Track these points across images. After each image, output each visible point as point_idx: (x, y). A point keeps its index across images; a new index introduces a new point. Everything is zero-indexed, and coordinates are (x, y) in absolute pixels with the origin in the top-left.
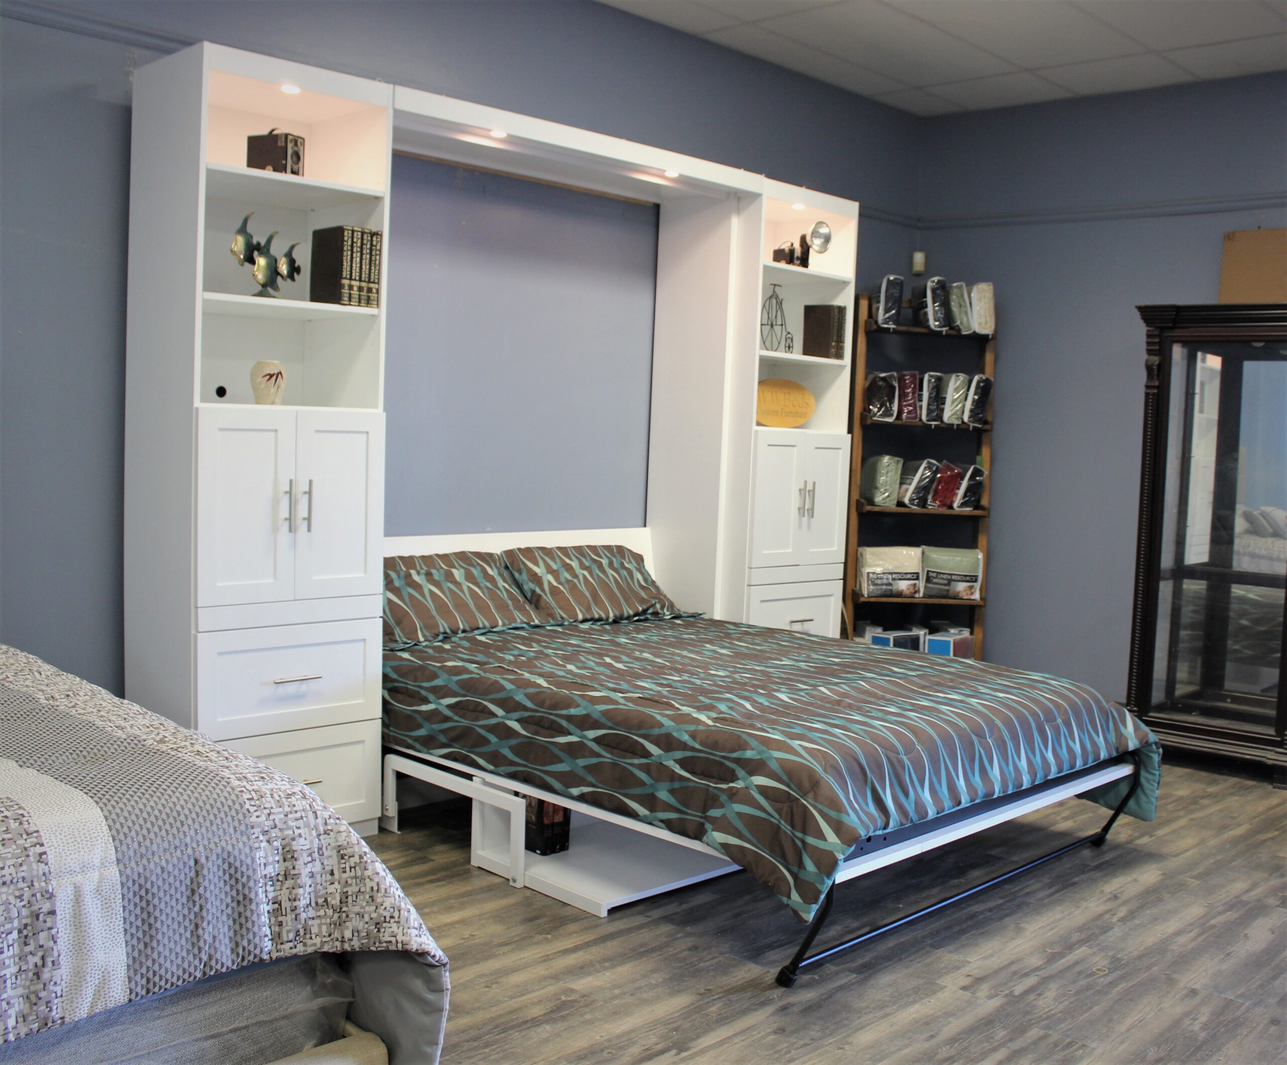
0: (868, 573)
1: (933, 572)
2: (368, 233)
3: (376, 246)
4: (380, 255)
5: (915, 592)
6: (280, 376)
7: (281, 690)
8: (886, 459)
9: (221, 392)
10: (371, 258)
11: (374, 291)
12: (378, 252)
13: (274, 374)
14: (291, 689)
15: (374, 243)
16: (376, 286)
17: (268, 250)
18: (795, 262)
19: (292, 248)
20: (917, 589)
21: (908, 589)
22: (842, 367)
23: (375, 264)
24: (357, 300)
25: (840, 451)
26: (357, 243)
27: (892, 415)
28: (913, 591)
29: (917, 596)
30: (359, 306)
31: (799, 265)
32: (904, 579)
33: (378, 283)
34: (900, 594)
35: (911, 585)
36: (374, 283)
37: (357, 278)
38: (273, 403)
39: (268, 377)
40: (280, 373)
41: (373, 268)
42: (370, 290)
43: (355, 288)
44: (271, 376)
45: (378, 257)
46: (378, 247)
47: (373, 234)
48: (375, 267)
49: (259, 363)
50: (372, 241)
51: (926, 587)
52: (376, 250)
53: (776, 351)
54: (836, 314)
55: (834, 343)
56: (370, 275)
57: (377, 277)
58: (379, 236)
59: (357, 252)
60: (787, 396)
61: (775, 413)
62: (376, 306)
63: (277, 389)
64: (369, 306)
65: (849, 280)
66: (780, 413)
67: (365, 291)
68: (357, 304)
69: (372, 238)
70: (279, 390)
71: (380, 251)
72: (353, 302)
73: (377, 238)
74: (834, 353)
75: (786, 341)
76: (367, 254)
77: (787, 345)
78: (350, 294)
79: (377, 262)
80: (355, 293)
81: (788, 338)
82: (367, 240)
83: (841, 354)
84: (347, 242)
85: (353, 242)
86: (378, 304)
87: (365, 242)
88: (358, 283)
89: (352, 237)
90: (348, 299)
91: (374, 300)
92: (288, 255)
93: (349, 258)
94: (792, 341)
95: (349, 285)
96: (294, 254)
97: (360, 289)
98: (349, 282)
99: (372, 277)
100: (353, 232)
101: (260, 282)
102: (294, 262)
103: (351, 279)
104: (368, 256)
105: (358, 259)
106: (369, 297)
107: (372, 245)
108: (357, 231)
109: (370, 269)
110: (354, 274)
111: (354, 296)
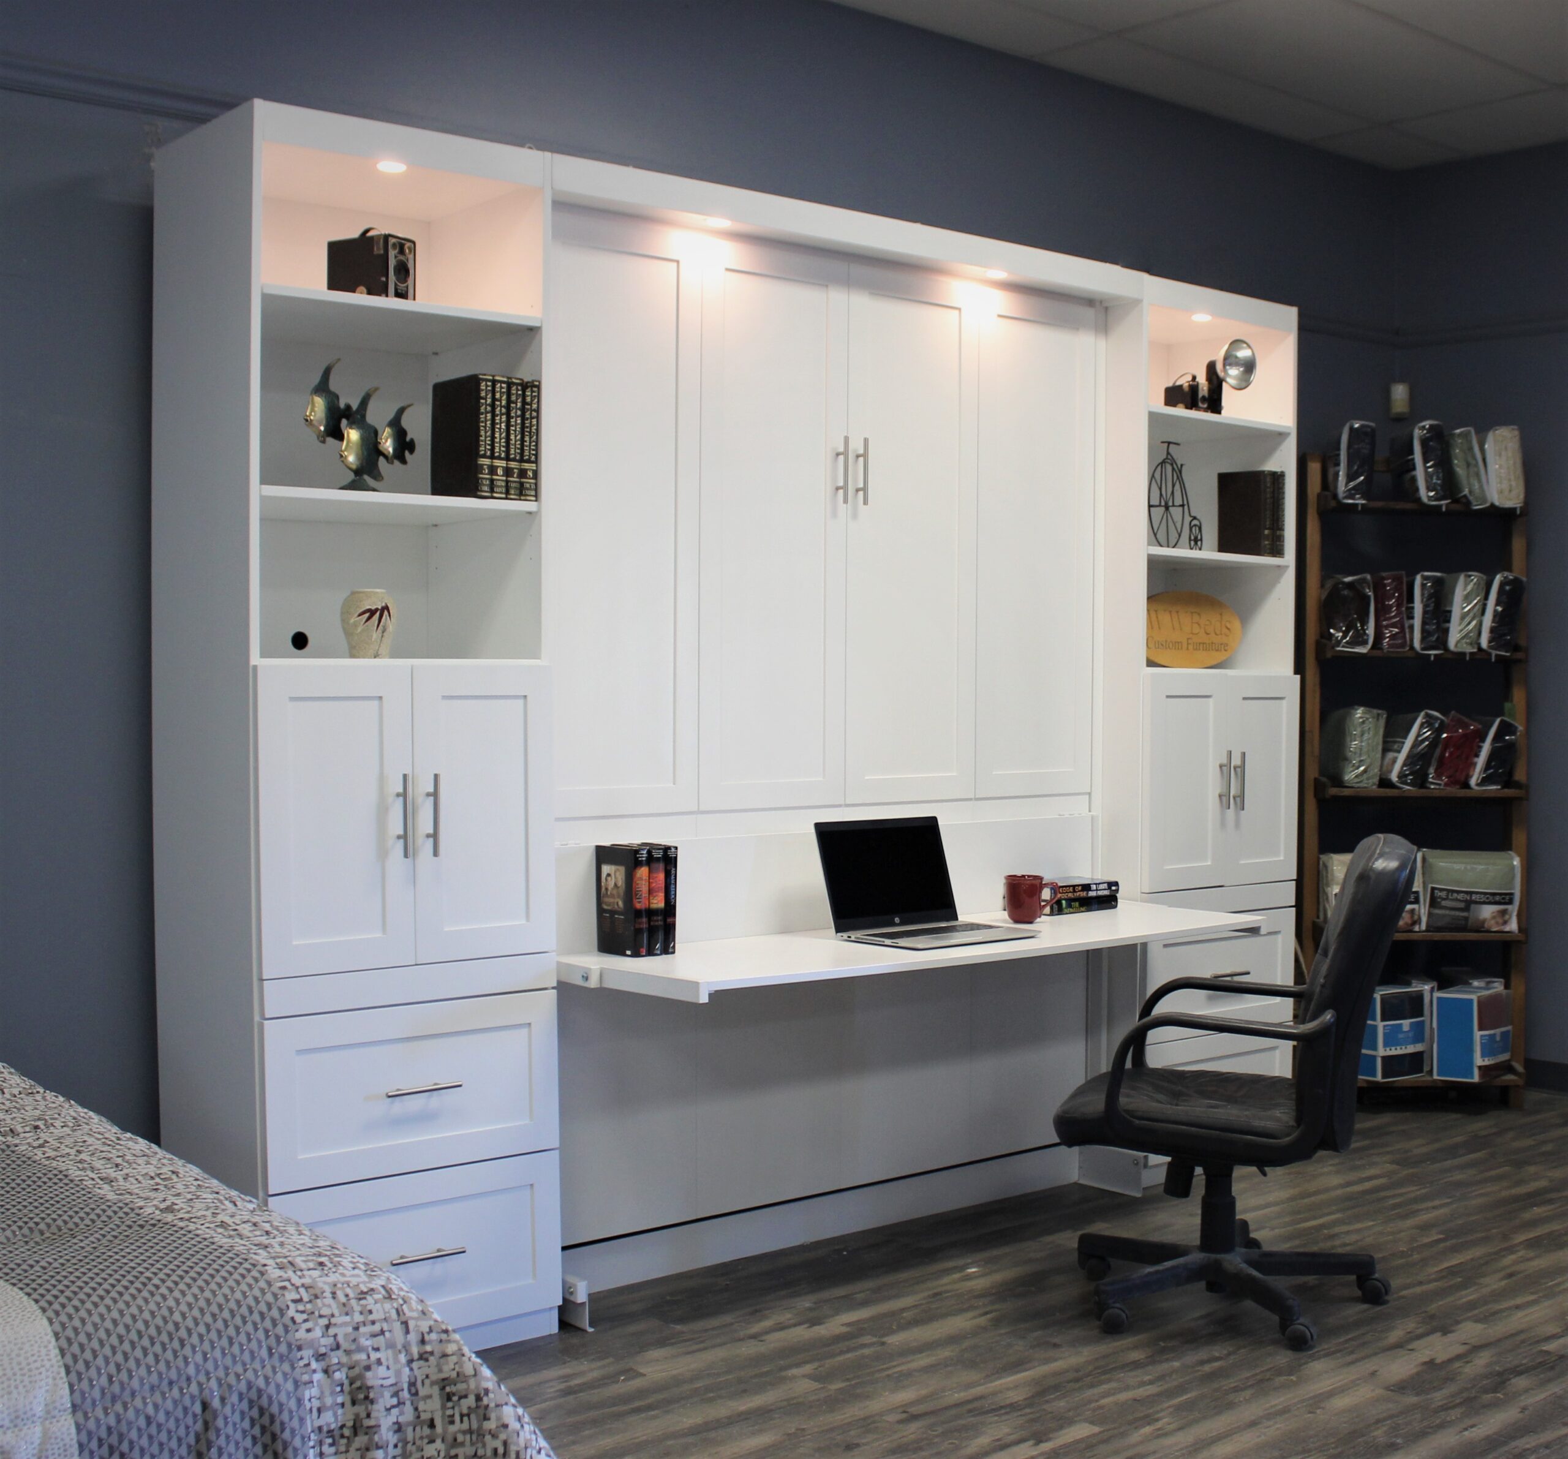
1: (1441, 890)
2: (517, 384)
3: (531, 404)
4: (538, 418)
5: (1414, 923)
6: (386, 612)
8: (1359, 713)
9: (300, 641)
10: (523, 423)
11: (530, 474)
12: (534, 414)
13: (377, 610)
15: (528, 399)
16: (533, 466)
17: (364, 416)
18: (1200, 405)
19: (401, 411)
20: (1416, 917)
22: (1281, 569)
23: (530, 432)
24: (504, 490)
25: (1284, 702)
26: (500, 401)
27: (1365, 642)
28: (1409, 922)
29: (1417, 928)
30: (506, 498)
31: (1206, 410)
33: (536, 462)
36: (529, 461)
37: (503, 455)
38: (376, 655)
39: (367, 615)
40: (386, 608)
41: (527, 439)
42: (523, 473)
43: (500, 471)
44: (372, 613)
45: (534, 421)
46: (535, 406)
47: (525, 386)
48: (531, 438)
49: (353, 593)
50: (524, 396)
51: (1430, 915)
52: (532, 411)
53: (1174, 547)
54: (1268, 485)
55: (1266, 532)
56: (522, 450)
57: (534, 452)
58: (535, 389)
59: (502, 414)
60: (1196, 618)
61: (1177, 646)
62: (534, 498)
63: (383, 632)
64: (522, 498)
65: (1288, 431)
66: (1185, 646)
67: (515, 476)
68: (504, 496)
69: (524, 391)
70: (385, 634)
71: (538, 411)
72: (497, 493)
73: (532, 392)
74: (1268, 547)
75: (1191, 531)
76: (517, 416)
77: (1192, 537)
78: (492, 481)
79: (534, 429)
80: (501, 480)
81: (1193, 525)
82: (518, 396)
83: (1278, 547)
84: (485, 398)
85: (494, 399)
86: (537, 495)
87: (513, 398)
88: (504, 464)
89: (493, 392)
90: (488, 489)
91: (531, 489)
92: (395, 424)
93: (488, 424)
94: (1199, 530)
95: (488, 467)
96: (404, 422)
97: (507, 472)
98: (489, 461)
99: (526, 452)
100: (494, 383)
101: (351, 467)
102: (404, 433)
103: (492, 456)
104: (520, 420)
105: (503, 425)
106: (522, 484)
107: (524, 402)
108: (500, 382)
109: (523, 440)
110: (497, 449)
111: (499, 483)
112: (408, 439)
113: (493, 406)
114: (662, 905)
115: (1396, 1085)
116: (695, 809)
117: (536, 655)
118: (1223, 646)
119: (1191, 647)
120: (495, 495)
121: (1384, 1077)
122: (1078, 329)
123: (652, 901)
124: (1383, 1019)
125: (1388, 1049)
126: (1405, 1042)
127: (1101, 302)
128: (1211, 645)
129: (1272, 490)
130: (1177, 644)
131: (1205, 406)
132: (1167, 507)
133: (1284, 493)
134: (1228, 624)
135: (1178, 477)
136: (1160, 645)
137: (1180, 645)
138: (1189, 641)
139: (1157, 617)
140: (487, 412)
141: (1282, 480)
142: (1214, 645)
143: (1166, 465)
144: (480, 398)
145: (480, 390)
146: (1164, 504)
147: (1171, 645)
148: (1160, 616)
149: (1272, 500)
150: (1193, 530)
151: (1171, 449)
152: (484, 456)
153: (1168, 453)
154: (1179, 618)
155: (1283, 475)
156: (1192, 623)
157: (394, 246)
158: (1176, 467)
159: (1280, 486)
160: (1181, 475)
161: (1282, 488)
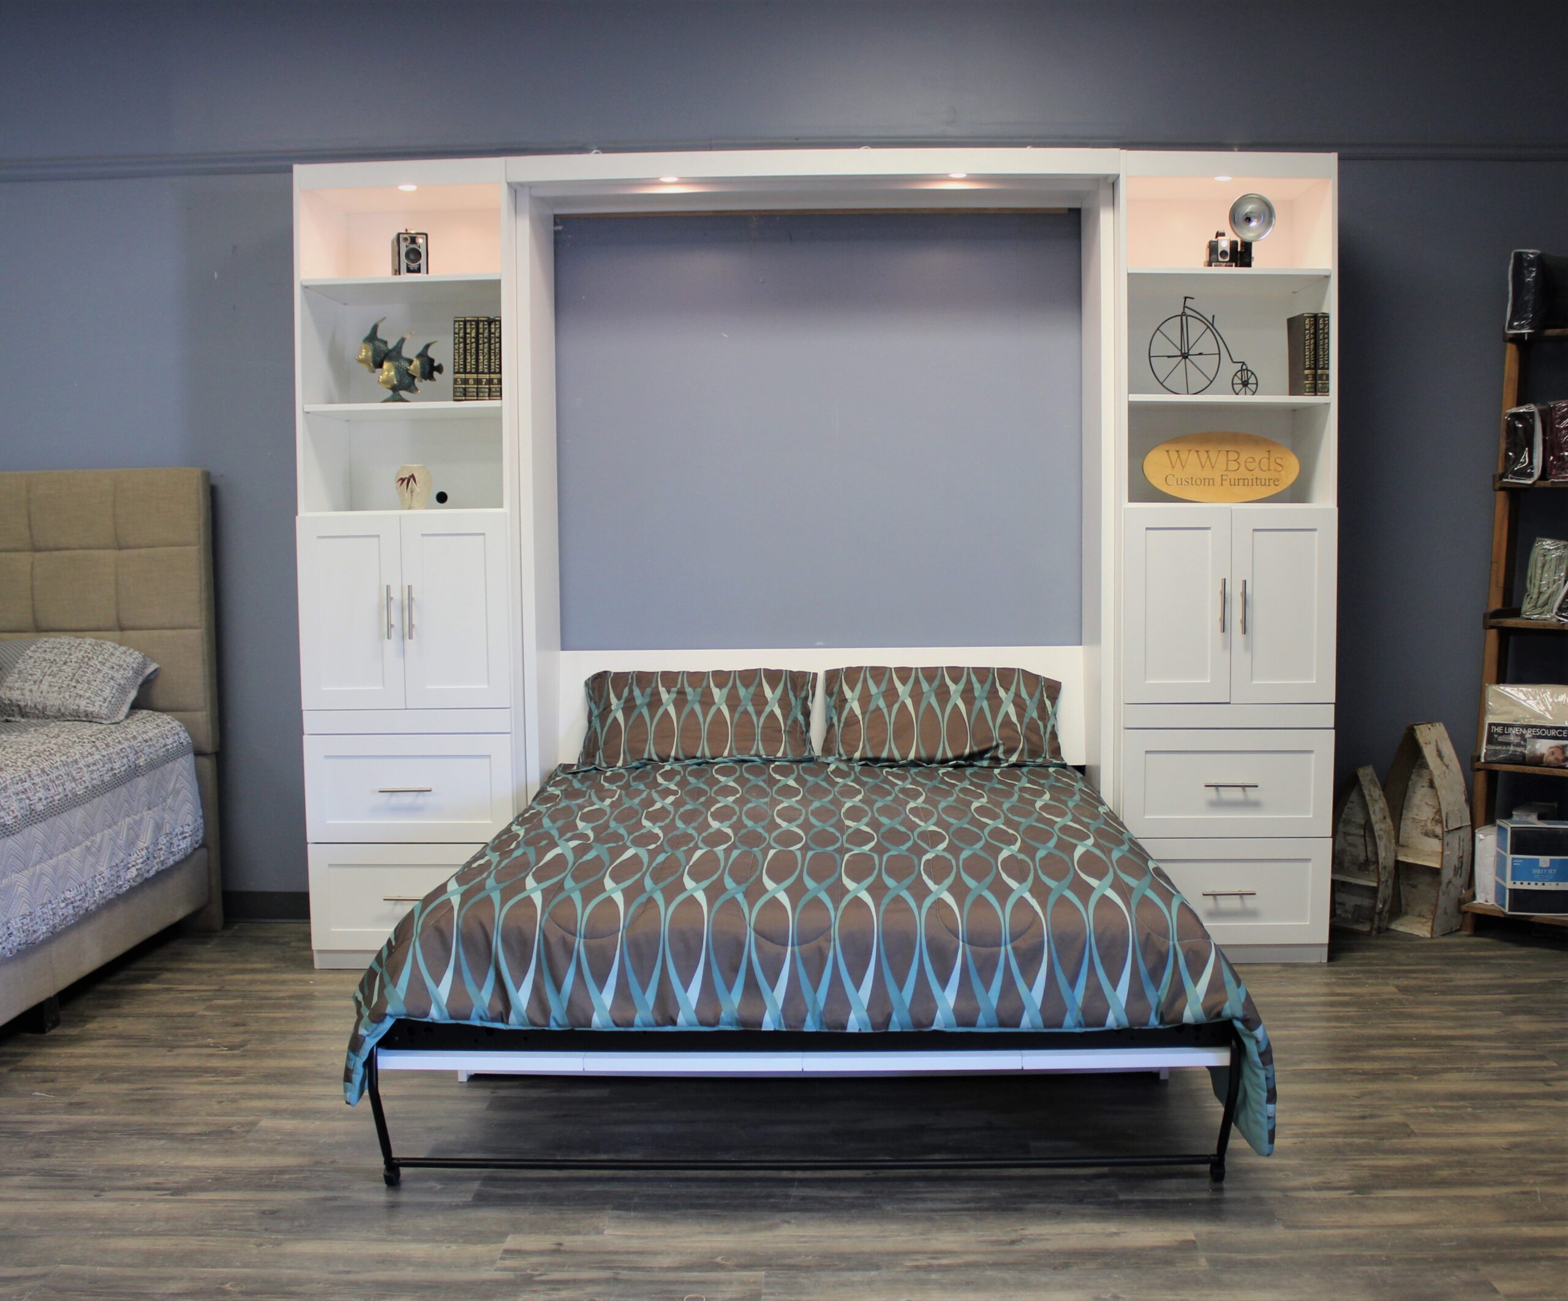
0: (1490, 725)
2: (483, 321)
3: (494, 334)
4: (500, 342)
6: (412, 480)
7: (395, 799)
9: (442, 498)
10: (490, 349)
11: (495, 381)
12: (497, 340)
13: (406, 478)
14: (407, 799)
15: (493, 330)
16: (498, 376)
17: (399, 352)
19: (427, 346)
21: (1553, 753)
22: (1328, 404)
23: (495, 353)
24: (475, 394)
25: (1316, 532)
26: (470, 334)
27: (1531, 475)
28: (1561, 757)
30: (478, 400)
31: (1228, 264)
32: (1546, 737)
33: (500, 372)
34: (1538, 761)
35: (1557, 747)
36: (495, 373)
37: (486, 370)
38: (410, 508)
39: (400, 482)
40: (413, 476)
41: (493, 357)
42: (490, 382)
44: (403, 480)
45: (498, 345)
46: (497, 335)
47: (490, 322)
48: (496, 357)
49: (403, 467)
50: (490, 329)
52: (495, 338)
53: (1199, 392)
54: (1307, 327)
55: (1307, 372)
56: (490, 366)
57: (498, 366)
58: (497, 323)
59: (471, 343)
60: (1233, 456)
62: (499, 398)
63: (412, 493)
64: (491, 398)
65: (1328, 274)
66: (1218, 481)
67: (484, 383)
68: (475, 398)
69: (490, 325)
70: (414, 494)
71: (500, 338)
72: (469, 397)
73: (496, 325)
74: (1308, 386)
75: (1236, 375)
76: (484, 343)
77: (1237, 380)
78: (465, 389)
79: (497, 350)
80: (472, 387)
81: (1242, 370)
82: (484, 329)
83: (1320, 385)
84: (458, 334)
85: (465, 333)
86: (501, 396)
87: (481, 331)
88: (475, 376)
89: (465, 329)
90: (462, 394)
91: (496, 392)
92: (423, 355)
93: (461, 351)
94: (1253, 373)
95: (462, 379)
96: (431, 353)
97: (478, 382)
98: (463, 376)
99: (493, 367)
100: (465, 322)
101: (389, 386)
102: (432, 361)
103: (465, 372)
104: (486, 345)
105: (473, 351)
106: (490, 389)
107: (490, 333)
108: (471, 321)
109: (490, 359)
110: (468, 367)
111: (470, 390)
112: (436, 364)
113: (477, 338)
115: (1532, 920)
117: (502, 505)
118: (1272, 481)
119: (1226, 483)
120: (467, 398)
121: (1510, 910)
124: (1512, 853)
125: (1518, 883)
126: (1543, 878)
128: (1255, 480)
129: (1312, 331)
130: (1207, 481)
131: (1227, 259)
132: (1185, 356)
133: (1328, 333)
134: (1279, 461)
135: (1208, 327)
136: (1184, 482)
137: (1211, 481)
138: (1224, 478)
139: (1179, 456)
140: (459, 343)
141: (1324, 321)
142: (1259, 481)
143: (1184, 318)
144: (455, 333)
145: (455, 328)
146: (1179, 354)
147: (1198, 482)
148: (1183, 456)
149: (1312, 341)
150: (1239, 374)
151: (1189, 303)
152: (458, 373)
153: (1185, 307)
154: (1208, 457)
155: (1326, 317)
156: (1228, 461)
157: (406, 239)
158: (1202, 318)
159: (1321, 326)
160: (1213, 325)
161: (1323, 329)
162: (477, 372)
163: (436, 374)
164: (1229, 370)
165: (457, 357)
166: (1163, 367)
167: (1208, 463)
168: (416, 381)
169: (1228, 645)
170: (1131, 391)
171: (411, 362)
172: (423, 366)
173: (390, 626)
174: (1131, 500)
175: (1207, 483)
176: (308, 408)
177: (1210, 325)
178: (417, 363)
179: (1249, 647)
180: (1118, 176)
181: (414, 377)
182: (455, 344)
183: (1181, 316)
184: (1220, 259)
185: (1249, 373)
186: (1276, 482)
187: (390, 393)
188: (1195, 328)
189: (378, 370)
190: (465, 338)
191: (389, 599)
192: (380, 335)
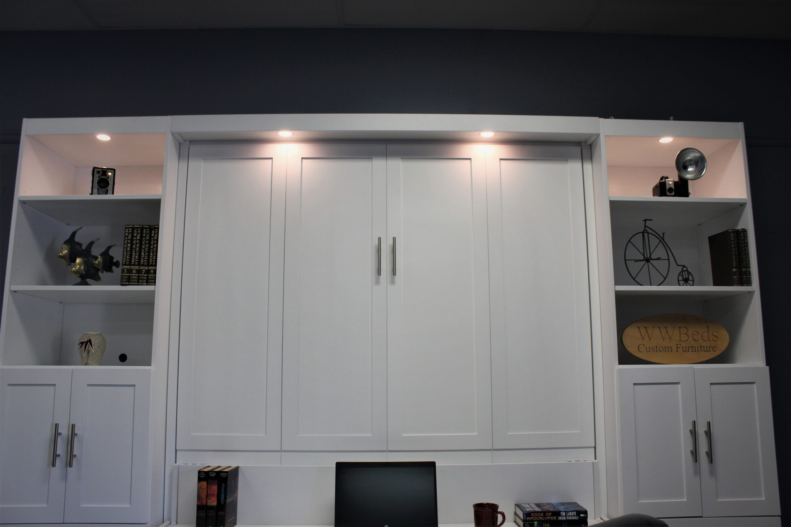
2: (146, 228)
3: (154, 237)
4: (157, 243)
10: (149, 247)
11: (152, 271)
12: (155, 242)
13: (85, 342)
15: (153, 235)
16: (154, 268)
17: (88, 252)
19: (109, 248)
24: (136, 280)
25: (755, 385)
30: (138, 285)
31: (673, 196)
33: (156, 265)
36: (152, 265)
37: (136, 263)
38: (86, 364)
39: (80, 345)
40: (90, 341)
41: (151, 254)
42: (148, 272)
43: (134, 271)
44: (83, 343)
45: (155, 245)
46: (156, 238)
47: (151, 228)
48: (153, 254)
50: (151, 233)
52: (154, 240)
54: (732, 239)
55: (734, 270)
56: (148, 260)
57: (155, 261)
58: (156, 230)
59: (137, 243)
60: (684, 330)
61: (668, 349)
62: (154, 284)
63: (88, 353)
64: (148, 284)
65: (745, 202)
66: (674, 349)
67: (143, 273)
68: (137, 283)
70: (89, 354)
71: (157, 240)
72: (131, 282)
73: (155, 231)
74: (736, 279)
75: (679, 274)
76: (146, 244)
77: (681, 278)
78: (129, 277)
79: (155, 249)
80: (134, 275)
81: (682, 271)
82: (147, 234)
83: (745, 279)
84: (127, 237)
85: (133, 236)
86: (155, 282)
87: (144, 235)
88: (137, 267)
89: (133, 233)
90: (127, 281)
91: (152, 279)
92: (105, 254)
93: (128, 249)
94: (690, 273)
95: (127, 269)
96: (111, 253)
97: (139, 272)
98: (128, 267)
99: (151, 261)
100: (133, 229)
101: (79, 275)
102: (112, 258)
103: (130, 264)
104: (147, 245)
105: (137, 249)
106: (147, 277)
107: (151, 237)
108: (137, 228)
109: (149, 256)
110: (133, 261)
111: (133, 277)
112: (114, 261)
113: (141, 240)
114: (215, 504)
116: (280, 449)
117: (149, 364)
118: (711, 348)
119: (680, 350)
120: (130, 283)
122: (567, 160)
123: (209, 501)
127: (586, 142)
128: (699, 348)
129: (736, 242)
130: (667, 348)
131: (673, 194)
132: (647, 260)
133: (747, 243)
134: (715, 333)
135: (661, 241)
136: (651, 350)
137: (670, 349)
138: (679, 346)
139: (647, 331)
140: (128, 243)
141: (744, 234)
142: (702, 348)
143: (646, 234)
144: (125, 236)
145: (125, 233)
146: (642, 258)
147: (661, 349)
148: (650, 331)
149: (736, 249)
150: (681, 274)
151: (648, 223)
152: (125, 265)
153: (645, 226)
154: (667, 331)
155: (744, 231)
156: (680, 334)
157: (99, 172)
158: (657, 235)
159: (742, 238)
160: (663, 239)
161: (744, 240)
162: (139, 265)
163: (114, 268)
164: (675, 271)
165: (125, 253)
166: (634, 267)
167: (667, 336)
168: (99, 272)
169: (697, 472)
170: (617, 283)
171: (96, 258)
172: (104, 261)
173: (55, 456)
174: (620, 363)
175: (667, 350)
176: (14, 288)
177: (662, 239)
178: (100, 259)
179: (713, 472)
180: (598, 135)
181: (98, 270)
182: (125, 244)
183: (643, 233)
184: (668, 194)
185: (689, 273)
186: (714, 348)
187: (79, 280)
188: (654, 241)
189: (73, 264)
190: (132, 240)
191: (57, 434)
192: (77, 239)
